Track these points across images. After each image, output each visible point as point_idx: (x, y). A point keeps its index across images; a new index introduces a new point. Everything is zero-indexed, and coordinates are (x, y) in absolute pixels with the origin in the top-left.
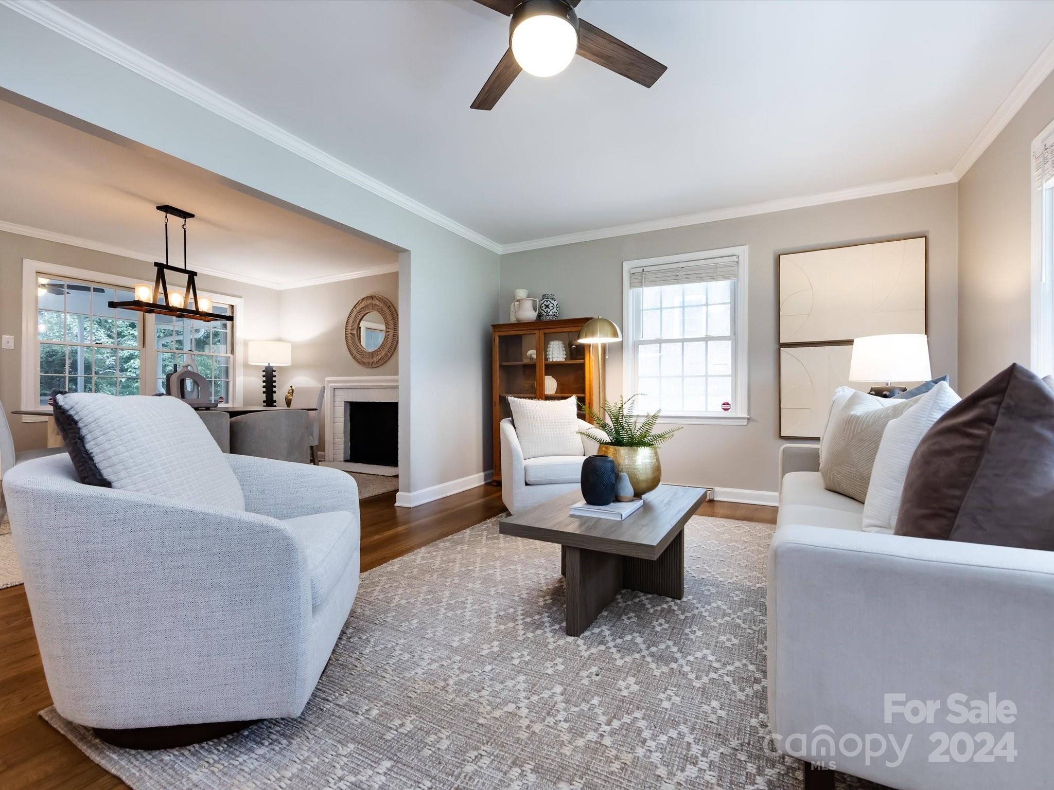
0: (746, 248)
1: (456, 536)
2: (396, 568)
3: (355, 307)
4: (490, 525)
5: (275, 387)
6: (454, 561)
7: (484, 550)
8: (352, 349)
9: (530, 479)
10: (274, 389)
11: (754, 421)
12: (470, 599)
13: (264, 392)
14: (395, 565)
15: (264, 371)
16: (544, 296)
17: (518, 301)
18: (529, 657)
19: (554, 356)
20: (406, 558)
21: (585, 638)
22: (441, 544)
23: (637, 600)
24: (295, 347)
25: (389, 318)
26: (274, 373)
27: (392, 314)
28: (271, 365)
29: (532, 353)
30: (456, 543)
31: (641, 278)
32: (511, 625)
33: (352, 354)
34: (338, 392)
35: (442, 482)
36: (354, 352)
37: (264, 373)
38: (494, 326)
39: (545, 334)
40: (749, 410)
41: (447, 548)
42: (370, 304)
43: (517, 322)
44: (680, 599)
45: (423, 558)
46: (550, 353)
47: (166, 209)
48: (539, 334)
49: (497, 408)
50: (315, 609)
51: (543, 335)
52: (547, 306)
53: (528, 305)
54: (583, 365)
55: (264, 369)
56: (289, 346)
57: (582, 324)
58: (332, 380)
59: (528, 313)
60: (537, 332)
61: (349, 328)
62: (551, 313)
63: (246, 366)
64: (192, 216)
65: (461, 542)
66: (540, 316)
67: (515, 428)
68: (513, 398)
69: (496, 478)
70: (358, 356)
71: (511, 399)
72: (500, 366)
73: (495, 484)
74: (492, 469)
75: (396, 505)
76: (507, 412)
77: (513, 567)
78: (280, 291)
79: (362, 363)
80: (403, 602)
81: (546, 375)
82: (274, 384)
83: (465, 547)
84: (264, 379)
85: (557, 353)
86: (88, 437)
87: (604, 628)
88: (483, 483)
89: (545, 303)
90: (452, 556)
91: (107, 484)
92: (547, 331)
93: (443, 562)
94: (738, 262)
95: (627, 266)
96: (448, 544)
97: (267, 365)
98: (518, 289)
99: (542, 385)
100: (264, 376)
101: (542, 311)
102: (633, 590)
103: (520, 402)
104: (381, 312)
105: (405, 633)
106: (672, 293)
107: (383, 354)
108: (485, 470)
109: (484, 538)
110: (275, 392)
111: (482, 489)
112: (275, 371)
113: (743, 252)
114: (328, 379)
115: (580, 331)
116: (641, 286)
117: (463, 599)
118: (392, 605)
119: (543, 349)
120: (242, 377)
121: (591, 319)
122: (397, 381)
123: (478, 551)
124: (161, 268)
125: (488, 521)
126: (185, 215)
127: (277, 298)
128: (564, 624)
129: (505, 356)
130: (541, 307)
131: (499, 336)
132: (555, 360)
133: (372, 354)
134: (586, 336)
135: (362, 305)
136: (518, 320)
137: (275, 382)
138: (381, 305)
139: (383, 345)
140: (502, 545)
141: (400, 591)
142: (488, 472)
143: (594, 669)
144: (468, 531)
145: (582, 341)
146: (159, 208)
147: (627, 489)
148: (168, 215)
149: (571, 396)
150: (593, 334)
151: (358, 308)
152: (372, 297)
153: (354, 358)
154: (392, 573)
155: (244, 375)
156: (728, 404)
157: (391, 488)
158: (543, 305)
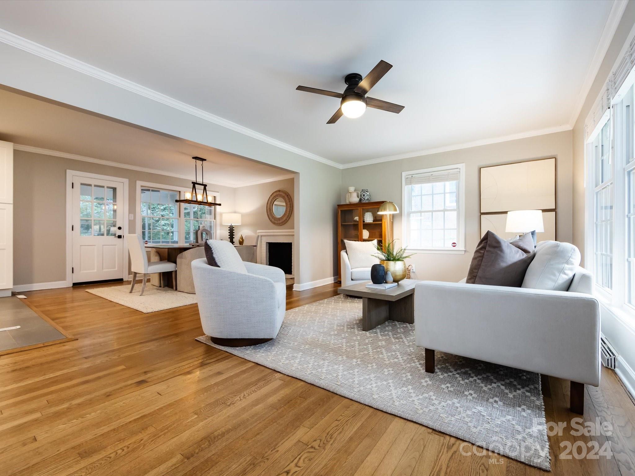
0: (464, 164)
1: (321, 301)
2: (297, 310)
3: (271, 196)
4: (336, 298)
5: (234, 235)
6: (320, 309)
7: (333, 306)
8: (270, 216)
9: (353, 278)
10: (234, 236)
11: (468, 252)
12: (327, 320)
13: (229, 238)
14: (297, 309)
15: (229, 228)
16: (363, 190)
17: (350, 193)
18: (347, 336)
19: (367, 220)
20: (300, 308)
21: (370, 332)
22: (314, 304)
23: (394, 323)
24: (243, 215)
25: (288, 201)
26: (234, 229)
27: (289, 199)
28: (232, 225)
29: (357, 218)
30: (321, 304)
31: (410, 181)
32: (342, 328)
33: (270, 219)
34: (263, 238)
35: (314, 280)
36: (271, 218)
37: (229, 229)
38: (338, 205)
39: (363, 209)
40: (465, 246)
41: (317, 305)
42: (278, 194)
43: (349, 203)
44: (412, 324)
45: (307, 308)
46: (366, 218)
47: (196, 158)
48: (360, 209)
49: (340, 245)
50: (278, 307)
51: (362, 210)
52: (364, 195)
53: (355, 195)
54: (381, 224)
55: (229, 227)
56: (240, 215)
57: (380, 204)
58: (260, 232)
59: (355, 199)
60: (359, 208)
61: (268, 206)
62: (366, 198)
63: (221, 225)
64: (205, 160)
65: (323, 304)
66: (360, 200)
67: (347, 255)
68: (347, 241)
69: (339, 280)
70: (273, 220)
71: (346, 241)
72: (341, 225)
73: (339, 282)
74: (338, 275)
75: (293, 290)
76: (344, 248)
77: (345, 312)
78: (236, 188)
79: (274, 223)
80: (301, 320)
81: (363, 229)
82: (234, 234)
83: (325, 305)
84: (229, 231)
85: (369, 218)
86: (214, 253)
87: (378, 330)
88: (333, 282)
89: (363, 194)
90: (320, 308)
91: (219, 267)
92: (364, 208)
93: (315, 309)
94: (460, 172)
95: (404, 174)
96: (317, 304)
97: (230, 225)
98: (350, 187)
99: (361, 234)
100: (229, 230)
101: (361, 198)
102: (393, 321)
103: (350, 243)
104: (284, 198)
105: (303, 328)
106: (426, 187)
107: (285, 218)
108: (334, 276)
109: (333, 302)
110: (234, 238)
111: (333, 285)
112: (234, 228)
113: (462, 166)
114: (258, 231)
115: (379, 208)
116: (411, 184)
117: (324, 320)
118: (297, 321)
119: (362, 216)
120: (219, 231)
121: (385, 202)
122: (293, 232)
123: (330, 307)
124: (194, 184)
125: (335, 297)
126: (203, 160)
127: (234, 191)
128: (362, 328)
129: (344, 220)
130: (361, 196)
131: (341, 210)
132: (368, 222)
133: (279, 219)
134: (381, 211)
135: (275, 195)
136: (349, 202)
137: (234, 233)
138: (284, 195)
139: (285, 214)
140: (340, 305)
141: (300, 317)
142: (335, 277)
143: (371, 339)
144: (326, 300)
145: (380, 213)
146: (193, 158)
147: (390, 278)
148: (197, 160)
149: (374, 240)
150: (385, 210)
151: (273, 196)
152: (279, 191)
153: (271, 221)
154: (296, 312)
155: (220, 230)
156: (455, 243)
157: (291, 283)
158: (362, 195)
